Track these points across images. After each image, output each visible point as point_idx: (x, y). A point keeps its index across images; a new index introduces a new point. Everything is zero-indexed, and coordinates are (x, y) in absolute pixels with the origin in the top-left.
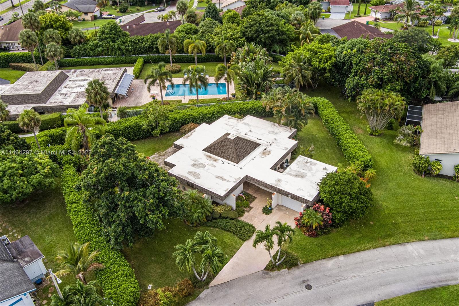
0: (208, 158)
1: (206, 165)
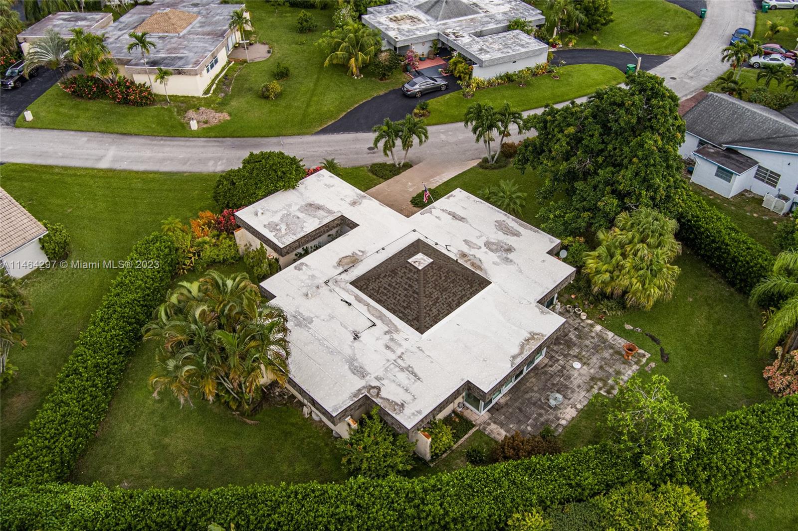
0: (478, 263)
1: (483, 246)
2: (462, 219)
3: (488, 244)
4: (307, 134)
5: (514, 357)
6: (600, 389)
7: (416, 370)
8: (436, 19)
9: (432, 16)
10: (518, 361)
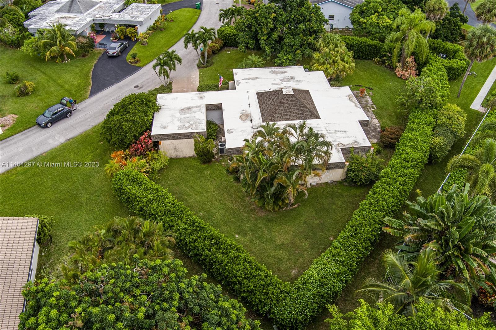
1: (282, 82)
2: (256, 78)
3: (282, 80)
4: (85, 99)
5: (356, 106)
6: (370, 109)
7: (340, 130)
8: (81, 13)
9: (76, 13)
10: (359, 105)
